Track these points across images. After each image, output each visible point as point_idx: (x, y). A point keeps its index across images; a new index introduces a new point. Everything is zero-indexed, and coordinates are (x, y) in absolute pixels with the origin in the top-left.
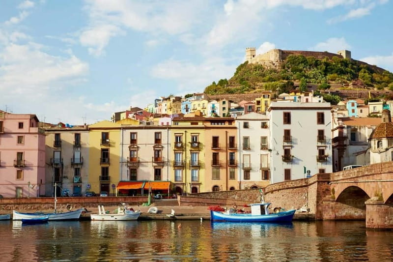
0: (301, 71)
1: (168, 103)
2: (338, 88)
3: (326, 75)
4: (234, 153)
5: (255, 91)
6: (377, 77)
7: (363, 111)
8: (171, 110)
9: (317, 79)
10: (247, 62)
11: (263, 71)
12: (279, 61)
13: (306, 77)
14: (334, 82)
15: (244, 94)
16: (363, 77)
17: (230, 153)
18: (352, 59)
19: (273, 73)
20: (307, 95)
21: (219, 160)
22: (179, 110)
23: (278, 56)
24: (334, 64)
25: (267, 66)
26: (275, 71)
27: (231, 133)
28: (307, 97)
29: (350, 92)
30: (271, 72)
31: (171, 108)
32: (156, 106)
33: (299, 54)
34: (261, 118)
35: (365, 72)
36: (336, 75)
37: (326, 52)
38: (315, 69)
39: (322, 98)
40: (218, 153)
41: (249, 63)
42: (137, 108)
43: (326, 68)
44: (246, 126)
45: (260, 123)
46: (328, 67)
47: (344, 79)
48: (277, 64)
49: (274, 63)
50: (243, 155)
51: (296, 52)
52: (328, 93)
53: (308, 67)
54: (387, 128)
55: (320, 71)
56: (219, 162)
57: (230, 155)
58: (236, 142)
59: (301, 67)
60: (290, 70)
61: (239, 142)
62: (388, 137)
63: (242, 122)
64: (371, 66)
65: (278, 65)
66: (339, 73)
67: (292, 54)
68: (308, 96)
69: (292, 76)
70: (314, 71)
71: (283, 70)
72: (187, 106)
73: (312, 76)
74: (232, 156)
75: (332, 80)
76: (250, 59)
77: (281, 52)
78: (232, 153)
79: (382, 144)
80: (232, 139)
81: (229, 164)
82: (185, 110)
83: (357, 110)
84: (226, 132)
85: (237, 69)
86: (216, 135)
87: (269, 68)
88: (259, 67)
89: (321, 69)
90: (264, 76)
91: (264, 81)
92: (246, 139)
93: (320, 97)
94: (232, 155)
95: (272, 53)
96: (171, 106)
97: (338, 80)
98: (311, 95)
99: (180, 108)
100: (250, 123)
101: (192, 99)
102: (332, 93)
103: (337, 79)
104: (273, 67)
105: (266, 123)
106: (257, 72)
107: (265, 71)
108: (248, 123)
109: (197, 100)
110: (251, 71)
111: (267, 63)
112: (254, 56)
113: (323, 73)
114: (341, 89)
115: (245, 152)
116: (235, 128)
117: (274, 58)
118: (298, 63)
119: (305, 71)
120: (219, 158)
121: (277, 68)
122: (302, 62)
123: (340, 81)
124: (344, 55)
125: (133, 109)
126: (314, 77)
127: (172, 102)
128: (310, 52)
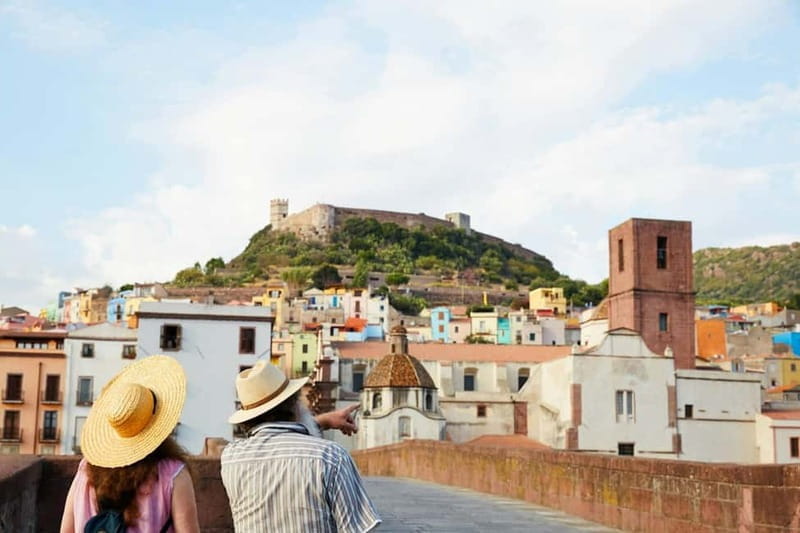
0: (367, 247)
1: (83, 301)
2: (428, 283)
3: (415, 257)
4: (55, 412)
5: (265, 282)
6: (514, 266)
7: (459, 329)
8: (86, 315)
9: (396, 265)
10: (269, 227)
11: (295, 245)
12: (327, 227)
13: (377, 260)
14: (427, 272)
15: (241, 289)
16: (487, 264)
17: (47, 412)
18: (472, 231)
19: (313, 250)
20: (358, 294)
21: (18, 429)
22: (104, 315)
23: (327, 218)
24: (434, 237)
25: (305, 235)
26: (318, 246)
27: (52, 367)
28: (357, 299)
29: (451, 291)
30: (310, 247)
31: (86, 312)
32: (61, 306)
33: (368, 216)
34: (124, 336)
35: (493, 256)
36: (433, 258)
37: (423, 215)
38: (396, 245)
39: (387, 300)
40: (18, 413)
41: (275, 228)
42: (15, 308)
43: (418, 244)
44: (88, 353)
45: (118, 348)
46: (422, 243)
47: (449, 266)
48: (323, 232)
49: (317, 230)
50: (77, 418)
51: (363, 211)
52: (403, 291)
53: (382, 241)
54: (396, 366)
55: (405, 249)
56: (18, 434)
57: (46, 418)
58: (61, 388)
59: (369, 240)
60: (346, 246)
61: (68, 389)
62: (394, 387)
63: (79, 345)
64: (510, 245)
65: (325, 233)
66: (441, 255)
67: (355, 214)
68: (360, 295)
69: (348, 256)
70: (394, 248)
71: (334, 245)
72: (119, 307)
73: (387, 259)
74: (51, 419)
75: (426, 268)
76: (277, 222)
77: (333, 211)
78: (52, 413)
79: (381, 399)
80: (53, 381)
81: (41, 437)
82: (115, 316)
83: (449, 327)
84: (41, 364)
85: (251, 240)
86: (15, 370)
87: (307, 239)
88: (288, 238)
89: (407, 246)
90: (293, 254)
91: (292, 265)
92: (85, 382)
93: (383, 299)
94: (50, 417)
95: (316, 212)
96: (87, 307)
97: (437, 268)
98: (366, 293)
99: (105, 312)
100: (98, 347)
101: (132, 293)
102: (413, 292)
103: (435, 266)
104: (315, 238)
105: (133, 346)
106: (284, 246)
107: (298, 246)
108: (93, 345)
109: (142, 295)
110: (273, 244)
111: (305, 231)
112: (285, 216)
113: (410, 253)
114: (433, 287)
115: (81, 411)
116: (62, 356)
117: (319, 221)
118: (363, 232)
119: (375, 249)
120: (18, 423)
121: (324, 240)
122: (371, 232)
123: (439, 270)
124: (457, 221)
125: (6, 310)
126: (390, 262)
127: (90, 298)
128: (391, 213)
